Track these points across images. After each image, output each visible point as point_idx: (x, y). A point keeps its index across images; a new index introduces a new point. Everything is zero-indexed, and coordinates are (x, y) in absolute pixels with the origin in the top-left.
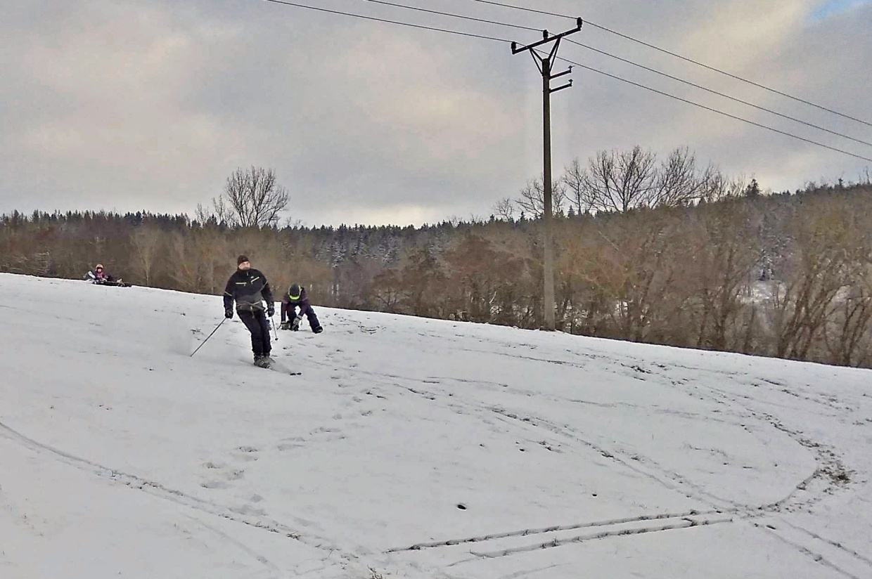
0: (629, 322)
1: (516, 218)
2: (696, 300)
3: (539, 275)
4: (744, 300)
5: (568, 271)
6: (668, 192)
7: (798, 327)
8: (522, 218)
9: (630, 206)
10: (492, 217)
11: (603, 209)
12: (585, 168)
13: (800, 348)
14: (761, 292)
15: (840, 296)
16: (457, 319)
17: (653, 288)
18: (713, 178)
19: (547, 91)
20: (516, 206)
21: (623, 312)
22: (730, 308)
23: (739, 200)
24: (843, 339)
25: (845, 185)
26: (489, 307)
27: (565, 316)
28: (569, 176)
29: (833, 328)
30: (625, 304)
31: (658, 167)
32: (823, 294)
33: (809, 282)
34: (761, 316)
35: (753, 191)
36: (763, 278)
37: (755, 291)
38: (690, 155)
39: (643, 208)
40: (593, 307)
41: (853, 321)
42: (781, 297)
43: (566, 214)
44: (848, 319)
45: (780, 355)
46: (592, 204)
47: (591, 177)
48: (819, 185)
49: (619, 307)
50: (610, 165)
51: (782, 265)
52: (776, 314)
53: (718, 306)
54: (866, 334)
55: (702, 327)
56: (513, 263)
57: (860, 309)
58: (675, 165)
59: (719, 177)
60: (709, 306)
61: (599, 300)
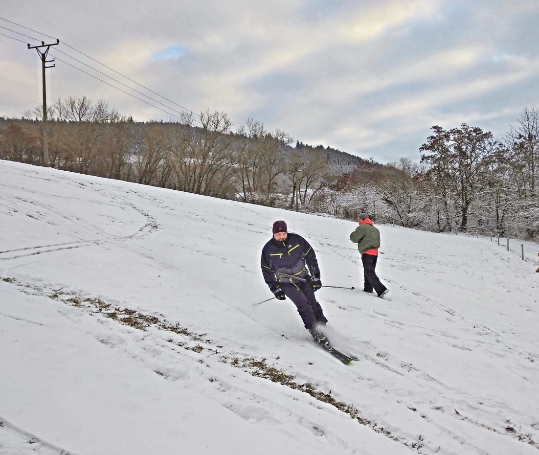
0: (83, 166)
1: (34, 119)
2: (109, 160)
3: (42, 143)
4: (127, 161)
5: (56, 143)
6: (97, 116)
7: (147, 173)
8: (37, 119)
9: (82, 120)
10: (23, 118)
11: (71, 120)
12: (63, 101)
13: (147, 181)
14: (134, 158)
15: (162, 162)
16: (6, 159)
17: (92, 154)
18: (115, 113)
19: (44, 67)
20: (33, 114)
21: (80, 162)
22: (122, 164)
23: (125, 123)
24: (163, 178)
25: (164, 122)
26: (22, 155)
27: (56, 161)
28: (56, 104)
29: (159, 173)
30: (81, 159)
31: (93, 106)
32: (155, 162)
33: (151, 156)
34: (134, 167)
35: (131, 120)
36: (135, 153)
37: (131, 158)
38: (106, 102)
39: (88, 122)
40: (67, 159)
41: (166, 171)
42: (141, 161)
43: (56, 120)
44: (164, 171)
45: (140, 182)
46: (66, 117)
47: (66, 106)
48: (154, 121)
49: (79, 160)
50: (74, 102)
51: (141, 149)
52: (139, 167)
53: (117, 162)
54: (170, 177)
55: (111, 170)
56: (32, 138)
57: (168, 167)
58: (100, 106)
59: (117, 113)
60: (114, 162)
61: (70, 156)
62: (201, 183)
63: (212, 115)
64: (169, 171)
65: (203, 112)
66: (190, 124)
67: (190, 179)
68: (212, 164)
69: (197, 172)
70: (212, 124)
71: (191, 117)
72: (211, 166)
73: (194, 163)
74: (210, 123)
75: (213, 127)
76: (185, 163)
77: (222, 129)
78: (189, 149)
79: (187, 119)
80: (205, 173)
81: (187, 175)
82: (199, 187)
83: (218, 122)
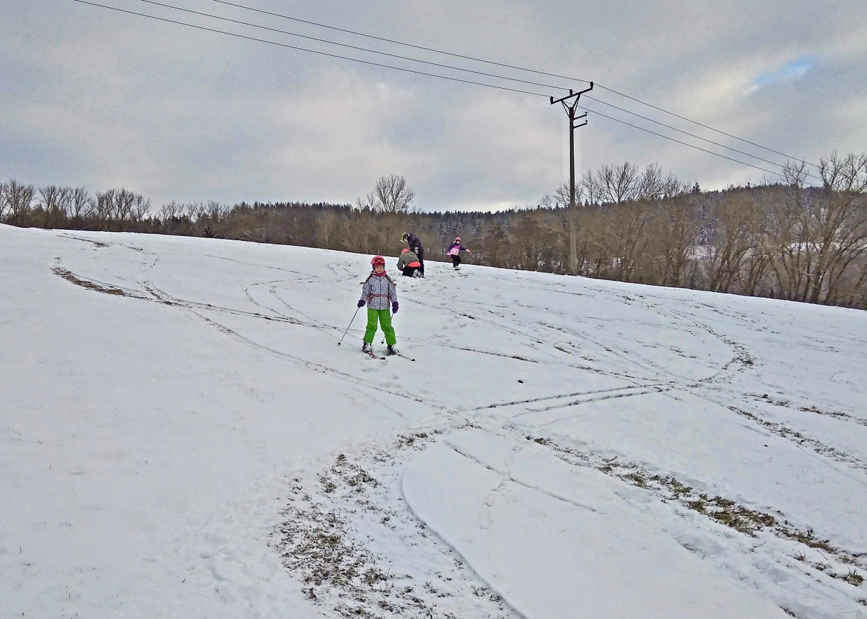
0: (622, 271)
1: (553, 207)
2: (662, 257)
3: (567, 242)
4: (690, 257)
5: (585, 240)
6: (645, 191)
7: (723, 273)
8: (557, 207)
9: (622, 199)
10: (539, 206)
11: (606, 201)
12: (595, 175)
13: (724, 285)
14: (701, 251)
15: (748, 254)
16: (518, 269)
17: (636, 250)
18: (672, 182)
19: (572, 127)
20: (553, 199)
21: (618, 264)
22: (682, 262)
23: (687, 196)
24: (750, 280)
25: (752, 186)
26: (537, 261)
27: (583, 267)
28: (585, 180)
29: (744, 273)
30: (619, 260)
31: (640, 174)
32: (738, 253)
33: (728, 249)
34: (701, 266)
35: (696, 190)
36: (702, 244)
37: (697, 252)
38: (659, 166)
39: (630, 201)
40: (599, 262)
41: (757, 267)
42: (713, 254)
43: (583, 204)
44: (753, 268)
46: (599, 198)
47: (599, 181)
48: (736, 186)
49: (616, 262)
50: (610, 174)
51: (713, 236)
52: (710, 265)
53: (675, 260)
54: (763, 277)
55: (666, 273)
56: (551, 235)
57: (760, 262)
58: (650, 174)
59: (676, 182)
60: (670, 260)
61: (603, 258)
62: (820, 285)
63: (843, 162)
64: (763, 266)
65: (825, 160)
66: (799, 184)
67: (800, 278)
68: (841, 248)
69: (813, 264)
70: (842, 177)
71: (803, 171)
72: (840, 252)
73: (808, 250)
74: (839, 177)
75: (844, 182)
76: (791, 251)
77: (861, 184)
78: (797, 227)
79: (795, 175)
80: (828, 265)
81: (793, 271)
82: (816, 291)
83: (854, 173)
